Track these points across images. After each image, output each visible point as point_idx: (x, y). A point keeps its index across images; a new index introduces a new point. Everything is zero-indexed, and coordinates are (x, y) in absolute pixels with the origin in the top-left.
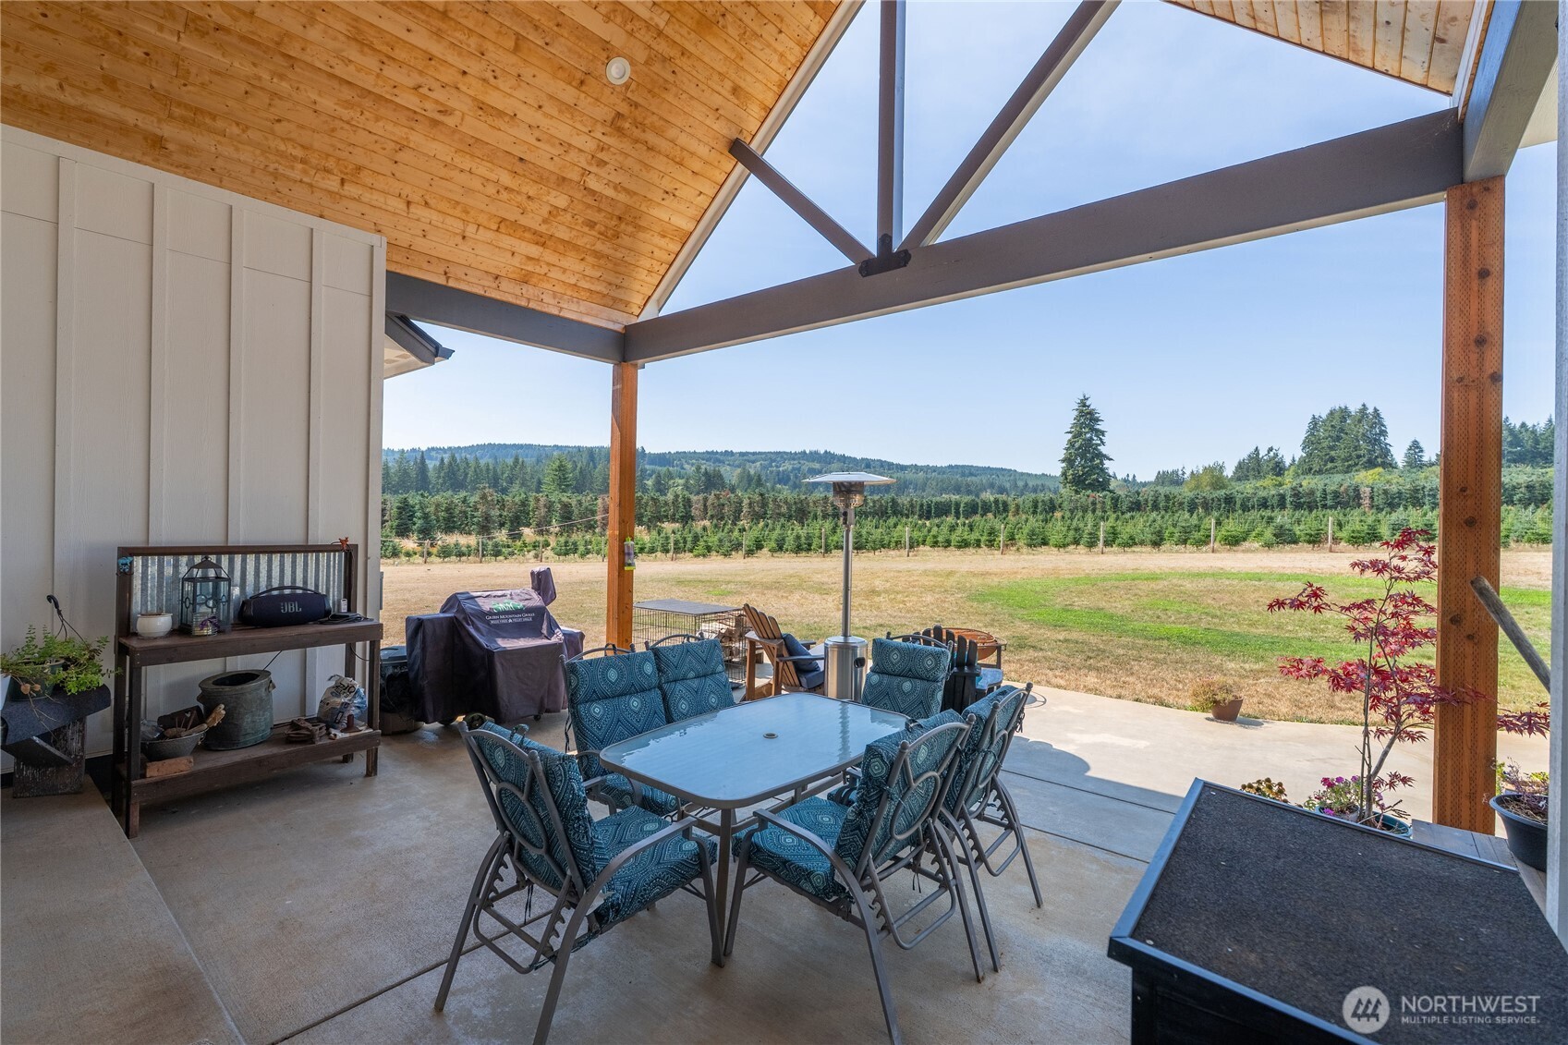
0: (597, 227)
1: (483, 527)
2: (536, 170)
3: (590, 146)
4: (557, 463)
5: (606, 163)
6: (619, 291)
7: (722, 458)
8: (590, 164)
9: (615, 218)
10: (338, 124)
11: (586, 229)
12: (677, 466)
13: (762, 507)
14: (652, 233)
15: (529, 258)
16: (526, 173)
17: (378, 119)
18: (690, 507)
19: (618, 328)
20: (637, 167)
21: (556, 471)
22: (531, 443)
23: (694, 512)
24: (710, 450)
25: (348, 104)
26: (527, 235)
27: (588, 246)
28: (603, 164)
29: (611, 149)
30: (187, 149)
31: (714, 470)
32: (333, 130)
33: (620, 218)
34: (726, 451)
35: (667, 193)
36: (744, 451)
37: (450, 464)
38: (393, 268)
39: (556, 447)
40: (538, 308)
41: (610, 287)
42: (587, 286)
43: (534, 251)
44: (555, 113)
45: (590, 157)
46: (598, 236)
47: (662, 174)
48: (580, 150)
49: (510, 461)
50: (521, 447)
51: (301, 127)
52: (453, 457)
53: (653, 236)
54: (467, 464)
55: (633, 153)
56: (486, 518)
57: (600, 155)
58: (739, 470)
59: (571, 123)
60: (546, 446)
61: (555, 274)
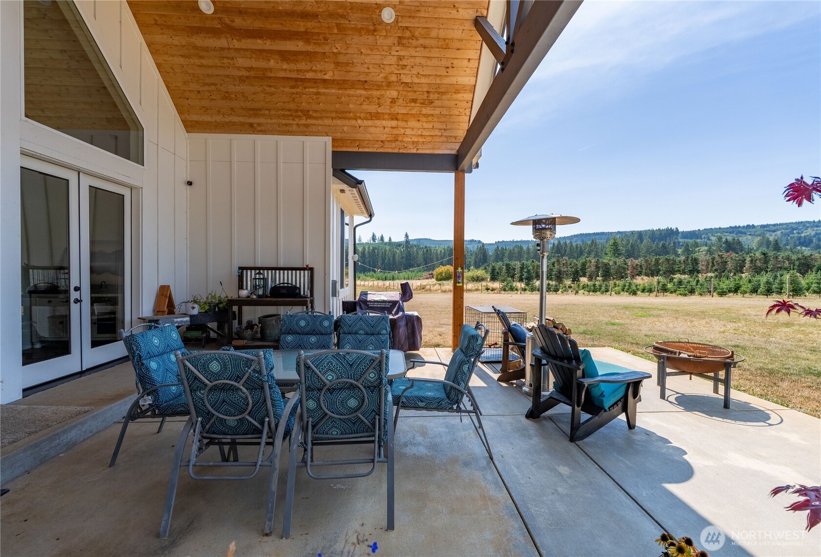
0: (418, 101)
1: (558, 277)
2: (375, 83)
3: (393, 60)
4: (613, 241)
5: (406, 66)
6: (446, 132)
7: (744, 230)
8: (398, 70)
9: (425, 93)
10: (294, 96)
11: (413, 104)
12: (705, 238)
13: (764, 263)
14: (451, 94)
15: (392, 128)
16: (371, 87)
17: (305, 88)
18: (697, 264)
19: (454, 152)
20: (423, 61)
21: (612, 245)
22: (604, 231)
23: (700, 267)
24: (733, 225)
25: (293, 87)
26: (386, 117)
27: (418, 113)
28: (404, 67)
29: (405, 57)
30: (259, 125)
31: (734, 239)
32: (294, 99)
33: (428, 92)
34: (748, 225)
35: (448, 68)
36: (765, 223)
37: (558, 246)
38: (335, 150)
39: (619, 232)
40: (405, 152)
41: (441, 131)
42: (428, 133)
43: (394, 123)
44: (369, 52)
45: (396, 66)
46: (421, 105)
47: (439, 59)
48: (390, 65)
49: (589, 242)
50: (598, 234)
51: (284, 103)
52: (559, 243)
53: (452, 95)
54: (566, 245)
55: (417, 54)
56: (559, 272)
57: (401, 63)
58: (759, 238)
59: (378, 53)
60: (612, 233)
61: (408, 132)
